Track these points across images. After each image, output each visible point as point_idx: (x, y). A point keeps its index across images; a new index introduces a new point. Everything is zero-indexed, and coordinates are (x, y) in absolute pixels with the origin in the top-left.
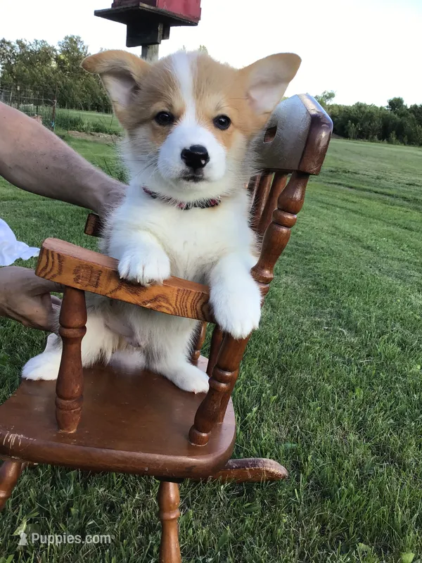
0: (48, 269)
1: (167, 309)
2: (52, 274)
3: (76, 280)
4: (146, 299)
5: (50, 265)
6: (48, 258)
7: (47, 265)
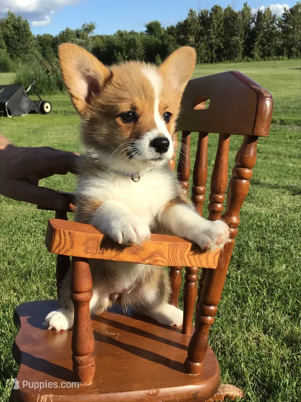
0: (61, 246)
1: (162, 261)
2: (65, 249)
3: (86, 251)
4: (144, 257)
5: (63, 241)
6: (60, 236)
7: (60, 242)
